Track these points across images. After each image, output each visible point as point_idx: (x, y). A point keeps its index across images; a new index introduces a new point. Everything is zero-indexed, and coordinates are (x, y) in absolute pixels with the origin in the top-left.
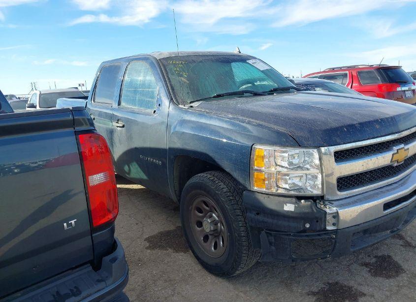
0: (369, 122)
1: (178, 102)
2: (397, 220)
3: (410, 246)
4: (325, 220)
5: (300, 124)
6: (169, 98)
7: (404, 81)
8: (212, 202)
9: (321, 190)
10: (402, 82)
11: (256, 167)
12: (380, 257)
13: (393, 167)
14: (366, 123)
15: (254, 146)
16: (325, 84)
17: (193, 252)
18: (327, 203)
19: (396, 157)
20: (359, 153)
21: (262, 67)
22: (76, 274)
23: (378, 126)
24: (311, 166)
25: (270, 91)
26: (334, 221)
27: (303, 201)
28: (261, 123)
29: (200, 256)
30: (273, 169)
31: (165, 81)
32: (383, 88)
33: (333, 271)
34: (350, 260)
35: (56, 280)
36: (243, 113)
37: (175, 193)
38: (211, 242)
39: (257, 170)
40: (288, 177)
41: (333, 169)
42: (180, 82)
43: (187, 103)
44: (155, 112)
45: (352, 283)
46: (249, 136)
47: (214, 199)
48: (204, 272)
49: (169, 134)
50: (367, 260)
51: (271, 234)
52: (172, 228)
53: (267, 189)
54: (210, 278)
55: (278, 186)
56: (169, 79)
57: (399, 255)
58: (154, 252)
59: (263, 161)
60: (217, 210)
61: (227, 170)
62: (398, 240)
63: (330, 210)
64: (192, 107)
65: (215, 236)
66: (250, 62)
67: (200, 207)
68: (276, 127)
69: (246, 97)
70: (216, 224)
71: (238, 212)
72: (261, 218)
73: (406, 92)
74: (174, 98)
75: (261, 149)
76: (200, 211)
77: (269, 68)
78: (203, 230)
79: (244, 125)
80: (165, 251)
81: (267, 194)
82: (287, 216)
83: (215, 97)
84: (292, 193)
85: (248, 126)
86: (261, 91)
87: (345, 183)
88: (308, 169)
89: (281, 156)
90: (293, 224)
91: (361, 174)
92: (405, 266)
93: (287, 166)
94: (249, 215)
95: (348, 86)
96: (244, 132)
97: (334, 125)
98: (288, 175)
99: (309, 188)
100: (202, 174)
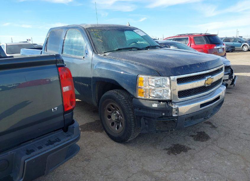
0: (194, 64)
1: (97, 53)
2: (207, 113)
3: (214, 127)
4: (172, 111)
5: (161, 65)
6: (92, 50)
7: (219, 43)
8: (116, 105)
9: (170, 97)
10: (217, 44)
11: (139, 86)
12: (200, 132)
13: (206, 87)
14: (192, 65)
15: (138, 76)
16: (176, 44)
17: (106, 131)
18: (173, 103)
19: (207, 82)
20: (189, 80)
21: (142, 34)
22: (56, 133)
23: (198, 67)
24: (166, 86)
25: (146, 48)
26: (176, 112)
27: (161, 102)
28: (142, 64)
29: (109, 133)
30: (148, 87)
31: (90, 41)
32: (207, 47)
33: (177, 139)
34: (185, 134)
35: (48, 136)
36: (133, 59)
37: (96, 101)
38: (115, 126)
39: (140, 88)
40: (154, 91)
41: (176, 87)
42: (98, 42)
43: (102, 53)
44: (84, 57)
45: (185, 144)
46: (136, 71)
47: (118, 103)
48: (112, 141)
49: (93, 69)
50: (193, 134)
51: (146, 119)
52: (93, 121)
53: (145, 97)
54: (115, 144)
55: (149, 95)
56: (92, 39)
57: (208, 131)
58: (84, 133)
59: (143, 83)
60: (119, 109)
61: (125, 88)
62: (209, 125)
63: (174, 107)
64: (105, 55)
65: (118, 123)
66: (135, 31)
67: (110, 108)
68: (149, 67)
69: (134, 50)
70: (118, 116)
71: (130, 109)
72: (141, 111)
73: (219, 49)
74: (95, 50)
75: (142, 77)
76: (110, 110)
77: (145, 35)
78: (112, 120)
79: (134, 65)
80: (90, 132)
81: (144, 99)
82: (154, 110)
83: (117, 50)
84: (156, 99)
85: (135, 66)
86: (141, 47)
87: (182, 94)
88: (164, 87)
89: (151, 81)
90: (157, 114)
91: (190, 90)
92: (211, 136)
93: (154, 86)
94: (135, 110)
95: (188, 45)
96: (133, 69)
97: (177, 65)
98: (154, 90)
99: (165, 97)
100: (111, 91)
